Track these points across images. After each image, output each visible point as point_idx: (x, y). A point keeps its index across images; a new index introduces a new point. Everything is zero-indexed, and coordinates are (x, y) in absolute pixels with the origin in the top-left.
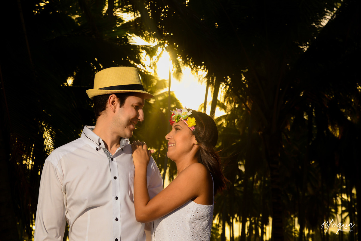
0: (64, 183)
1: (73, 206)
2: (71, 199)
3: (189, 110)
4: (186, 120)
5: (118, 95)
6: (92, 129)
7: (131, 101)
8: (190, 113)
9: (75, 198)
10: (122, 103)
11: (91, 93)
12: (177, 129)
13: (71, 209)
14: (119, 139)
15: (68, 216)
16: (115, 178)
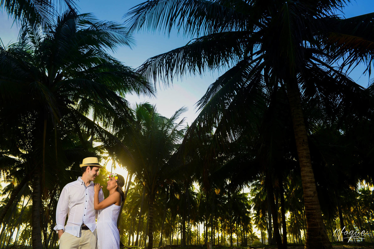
0: (69, 195)
1: (72, 203)
2: (71, 201)
3: (116, 174)
4: (115, 177)
5: (90, 166)
6: (81, 178)
7: (95, 168)
8: (116, 175)
9: (72, 200)
10: (91, 169)
11: (81, 166)
12: (111, 180)
13: (71, 204)
14: (90, 182)
15: (70, 207)
16: (87, 194)
